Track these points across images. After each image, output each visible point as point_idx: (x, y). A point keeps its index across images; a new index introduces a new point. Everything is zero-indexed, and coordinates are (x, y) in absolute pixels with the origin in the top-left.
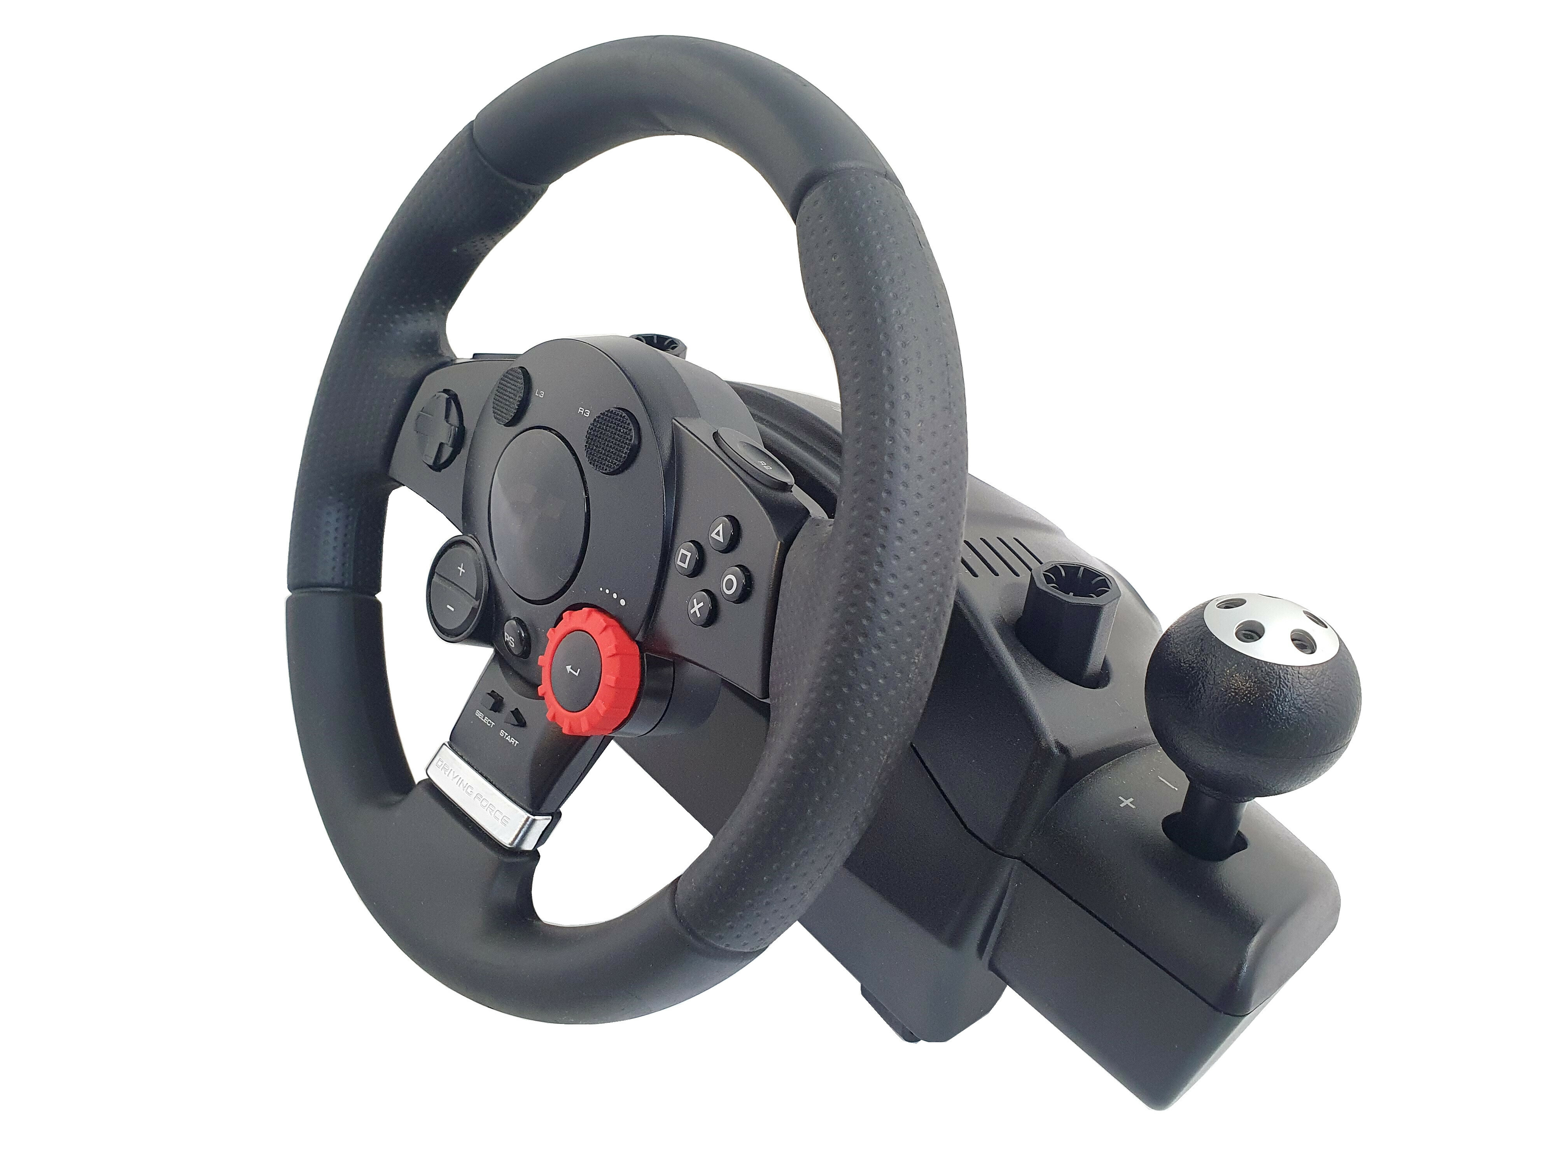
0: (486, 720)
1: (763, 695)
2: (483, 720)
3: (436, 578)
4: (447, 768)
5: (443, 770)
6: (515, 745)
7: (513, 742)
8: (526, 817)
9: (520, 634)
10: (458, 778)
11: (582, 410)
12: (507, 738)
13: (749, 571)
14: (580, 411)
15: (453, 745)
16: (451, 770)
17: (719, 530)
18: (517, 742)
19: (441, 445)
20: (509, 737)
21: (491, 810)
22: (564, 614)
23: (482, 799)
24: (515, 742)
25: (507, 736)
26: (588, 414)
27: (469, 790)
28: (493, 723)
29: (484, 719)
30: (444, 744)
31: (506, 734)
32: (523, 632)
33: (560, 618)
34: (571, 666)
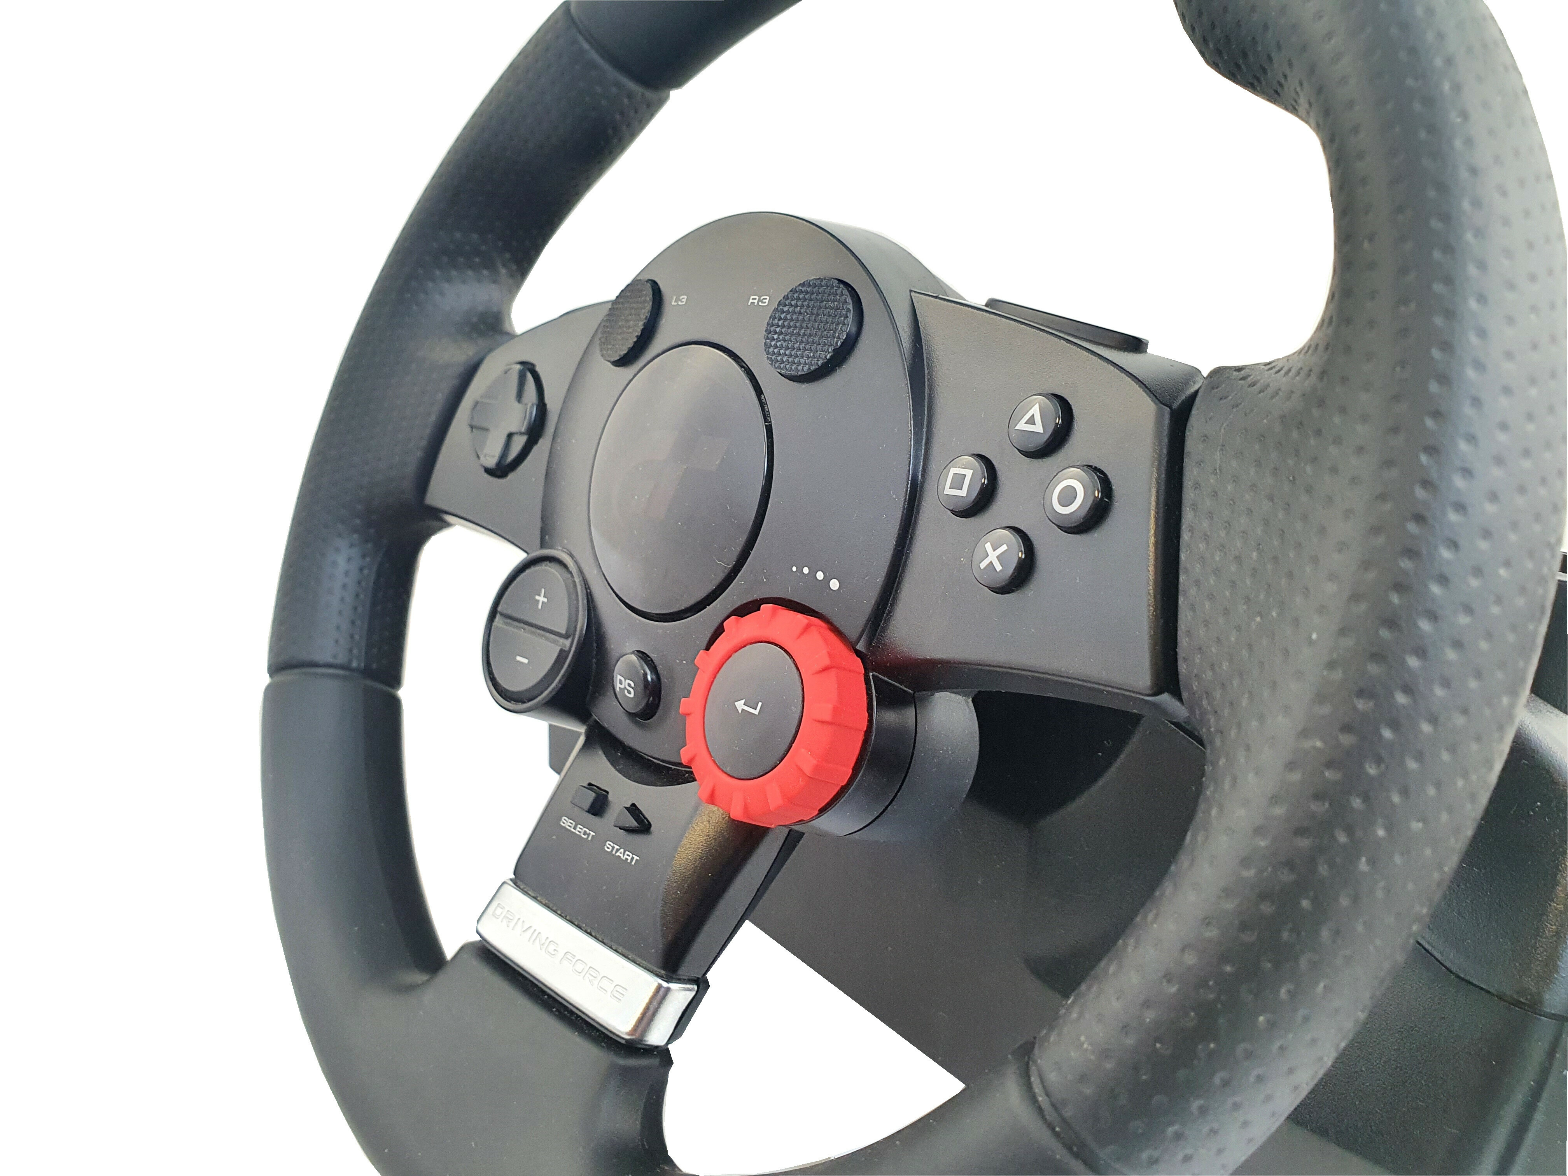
0: (580, 830)
1: (1152, 689)
2: (573, 830)
3: (498, 621)
4: (511, 918)
5: (504, 920)
6: (633, 863)
7: (629, 858)
8: (655, 985)
9: (645, 675)
10: (531, 930)
11: (755, 299)
12: (618, 854)
13: (1102, 472)
14: (751, 301)
15: (519, 883)
16: (519, 919)
17: (1033, 415)
18: (636, 858)
19: (510, 436)
20: (622, 850)
21: (591, 978)
22: (724, 623)
23: (574, 961)
24: (633, 858)
25: (617, 850)
26: (767, 301)
27: (551, 948)
28: (592, 833)
29: (575, 828)
30: (504, 883)
31: (617, 847)
32: (648, 672)
33: (719, 631)
34: (743, 701)
